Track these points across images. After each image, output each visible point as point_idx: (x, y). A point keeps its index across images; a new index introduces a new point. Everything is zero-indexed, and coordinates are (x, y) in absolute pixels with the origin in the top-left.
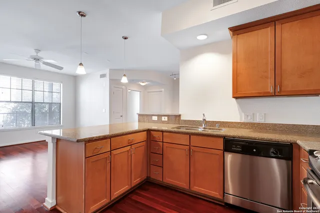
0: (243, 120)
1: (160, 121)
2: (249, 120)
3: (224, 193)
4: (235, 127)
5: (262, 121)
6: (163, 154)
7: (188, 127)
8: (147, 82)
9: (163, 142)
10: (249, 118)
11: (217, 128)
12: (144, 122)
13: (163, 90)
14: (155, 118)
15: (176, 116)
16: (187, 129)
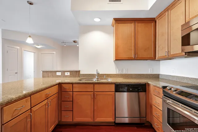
0: (117, 73)
1: (63, 75)
2: (120, 73)
3: (115, 117)
4: (114, 77)
5: (127, 73)
6: (73, 101)
7: (86, 79)
8: (42, 45)
9: (73, 92)
10: (120, 71)
11: (104, 78)
12: (48, 77)
13: (55, 52)
14: (59, 74)
15: (76, 72)
16: (85, 80)
